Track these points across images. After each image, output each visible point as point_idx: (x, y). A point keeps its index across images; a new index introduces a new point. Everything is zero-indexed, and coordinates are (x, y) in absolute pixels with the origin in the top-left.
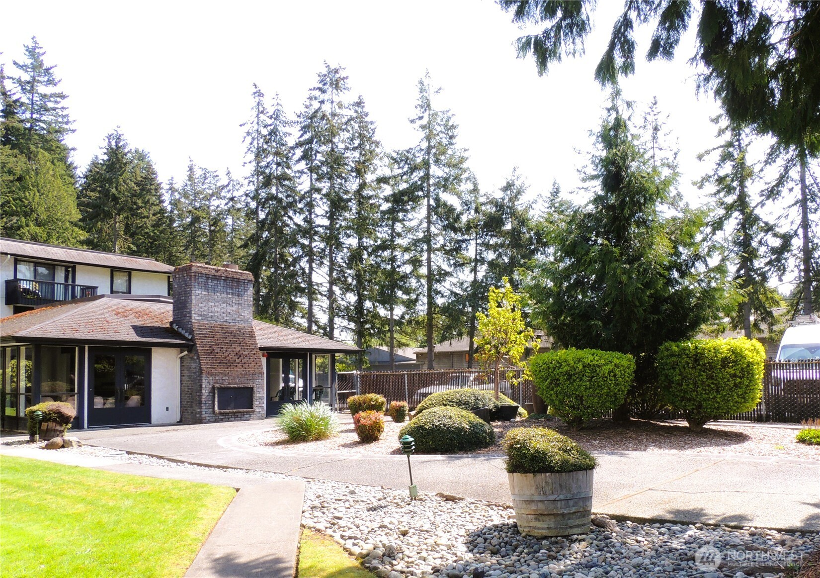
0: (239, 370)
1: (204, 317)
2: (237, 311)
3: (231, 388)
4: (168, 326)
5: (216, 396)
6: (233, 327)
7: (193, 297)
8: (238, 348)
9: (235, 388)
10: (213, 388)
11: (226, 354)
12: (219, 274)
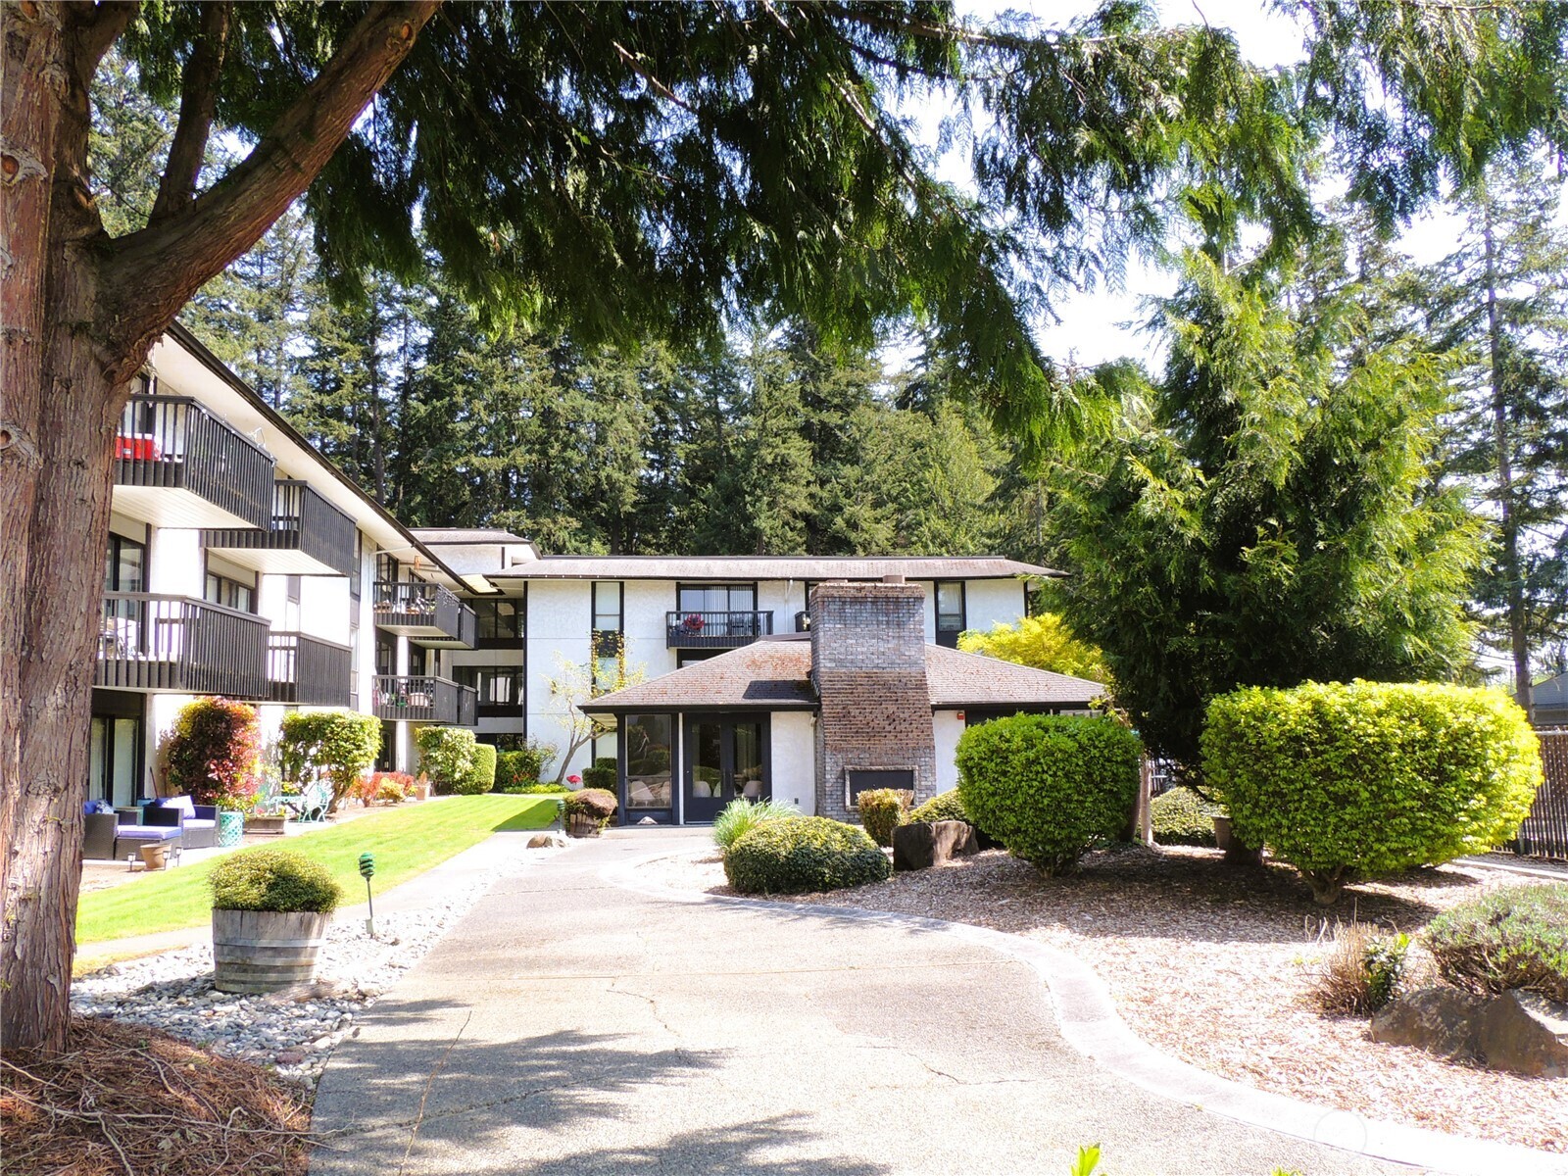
0: (890, 742)
1: (840, 662)
2: (897, 649)
3: (871, 771)
4: (805, 678)
5: (848, 783)
6: (890, 674)
7: (821, 634)
8: (892, 708)
9: (880, 771)
10: (843, 770)
11: (869, 718)
12: (863, 593)
